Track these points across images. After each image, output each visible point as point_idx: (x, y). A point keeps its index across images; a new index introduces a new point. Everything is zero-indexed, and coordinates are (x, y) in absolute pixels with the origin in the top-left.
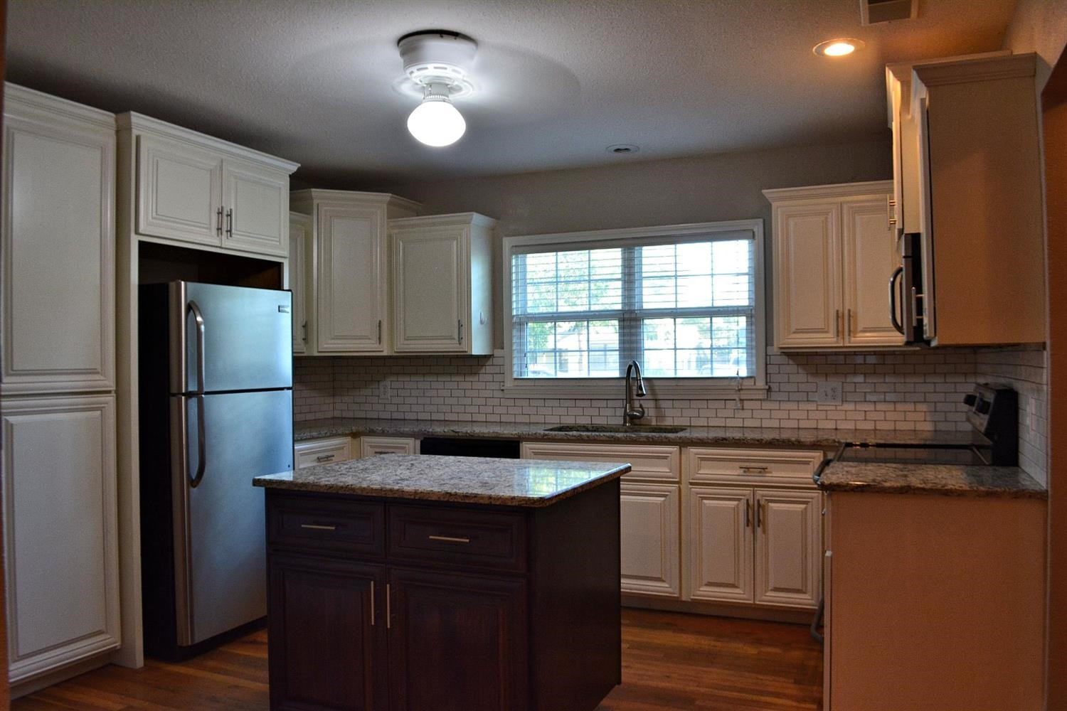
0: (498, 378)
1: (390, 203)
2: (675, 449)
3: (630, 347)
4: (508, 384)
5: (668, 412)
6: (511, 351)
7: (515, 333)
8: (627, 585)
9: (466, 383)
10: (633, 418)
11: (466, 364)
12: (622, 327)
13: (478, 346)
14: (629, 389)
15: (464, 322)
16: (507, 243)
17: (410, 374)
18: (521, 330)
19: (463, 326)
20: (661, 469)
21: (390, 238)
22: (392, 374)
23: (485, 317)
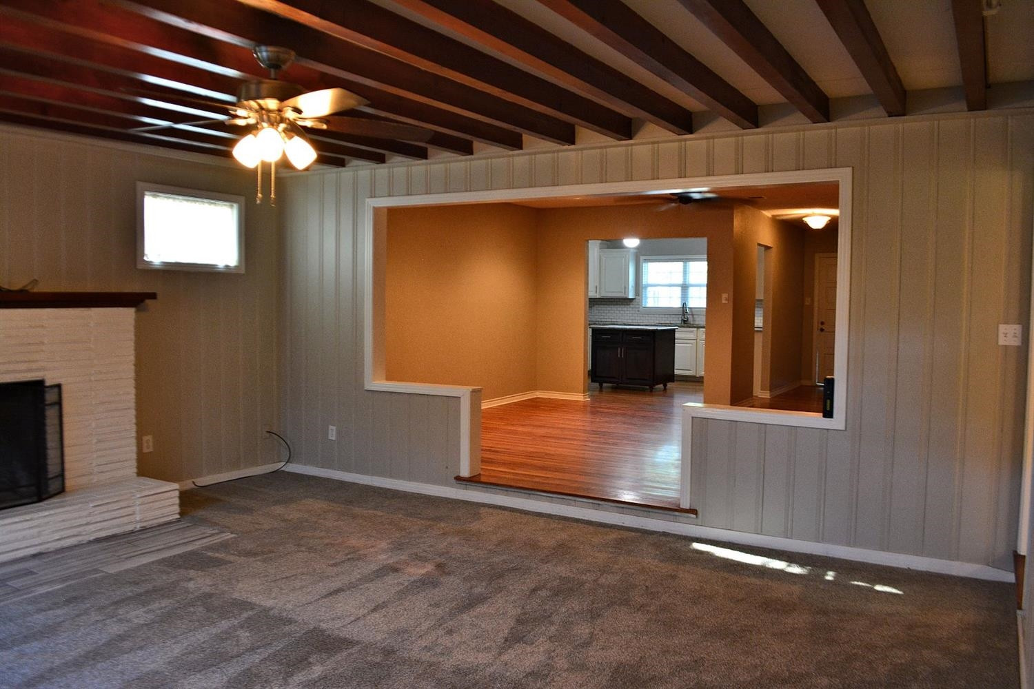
0: (637, 306)
1: (601, 244)
2: (696, 329)
3: (684, 296)
4: (641, 309)
5: (697, 319)
6: (642, 297)
7: (644, 290)
8: (676, 372)
9: (625, 308)
10: (684, 321)
11: (626, 301)
12: (682, 290)
13: (631, 296)
14: (683, 310)
15: (627, 286)
16: (642, 258)
17: (604, 305)
18: (646, 290)
19: (626, 288)
20: (692, 336)
21: (600, 257)
22: (597, 304)
23: (634, 285)
